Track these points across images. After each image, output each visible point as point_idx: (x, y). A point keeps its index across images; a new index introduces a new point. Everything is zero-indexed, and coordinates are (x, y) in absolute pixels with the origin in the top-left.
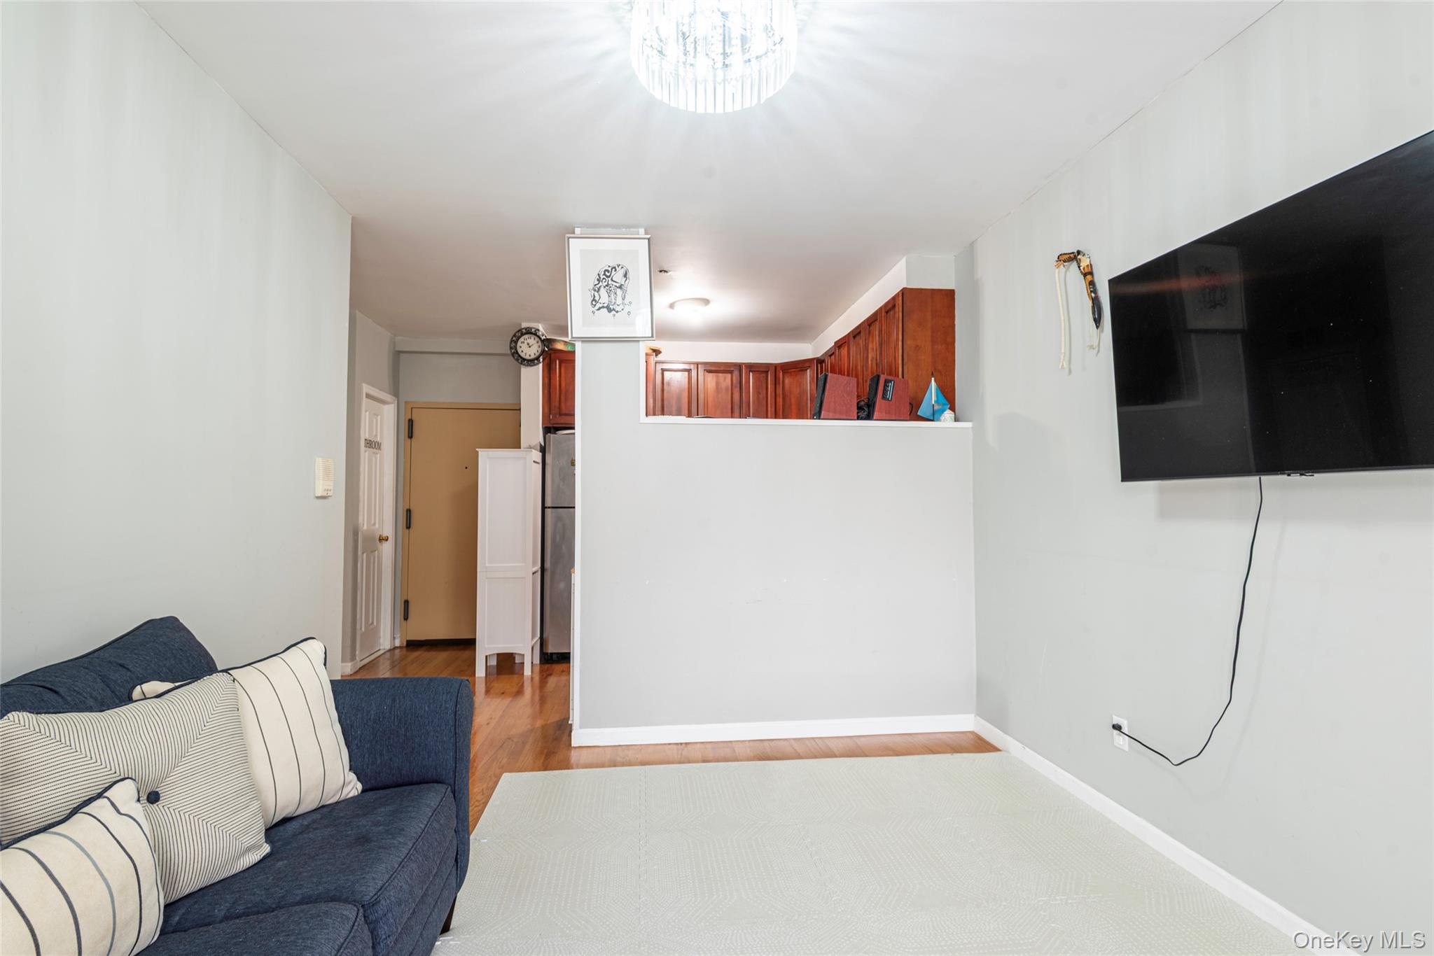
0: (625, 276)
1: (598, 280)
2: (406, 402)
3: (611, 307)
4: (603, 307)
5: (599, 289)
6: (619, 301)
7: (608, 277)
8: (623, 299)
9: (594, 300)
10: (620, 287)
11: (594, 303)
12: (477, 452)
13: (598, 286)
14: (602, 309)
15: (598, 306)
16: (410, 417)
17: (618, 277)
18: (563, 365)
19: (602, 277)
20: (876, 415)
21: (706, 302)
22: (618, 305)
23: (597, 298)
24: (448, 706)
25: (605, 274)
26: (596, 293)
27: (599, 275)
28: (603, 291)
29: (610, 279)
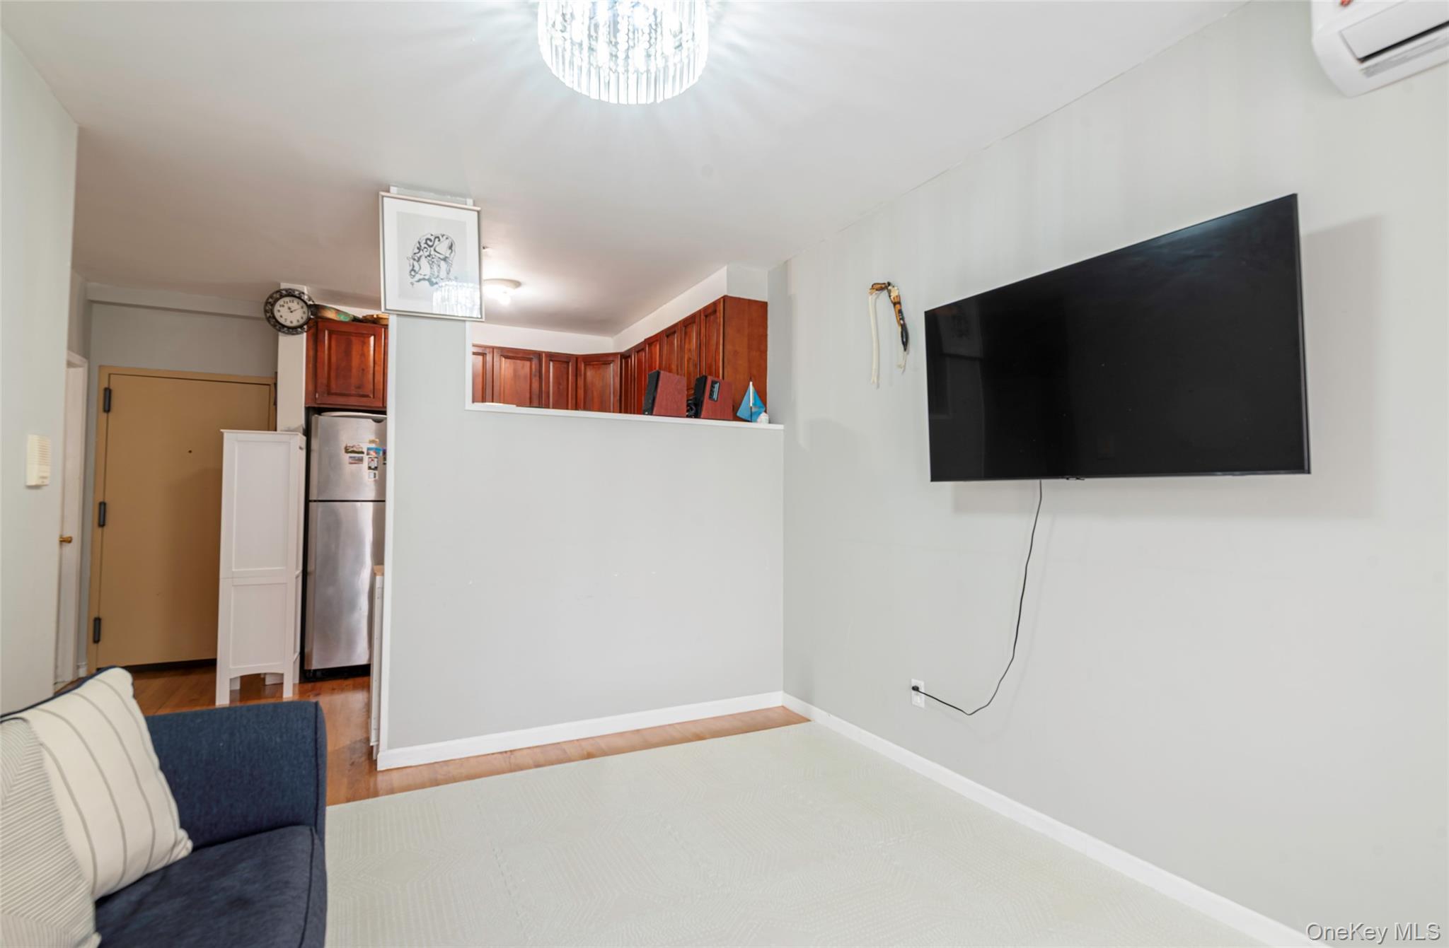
0: (451, 248)
1: (418, 248)
2: (100, 367)
3: (434, 280)
4: (424, 279)
5: (419, 259)
6: (443, 274)
7: (431, 246)
8: (448, 274)
9: (413, 270)
10: (445, 259)
11: (413, 273)
12: (222, 434)
13: (418, 255)
14: (422, 282)
15: (418, 277)
16: (106, 386)
17: (442, 247)
18: (334, 337)
19: (423, 245)
20: (704, 413)
22: (442, 279)
23: (417, 268)
24: (305, 733)
25: (426, 243)
26: (416, 263)
27: (419, 243)
28: (423, 260)
29: (432, 249)
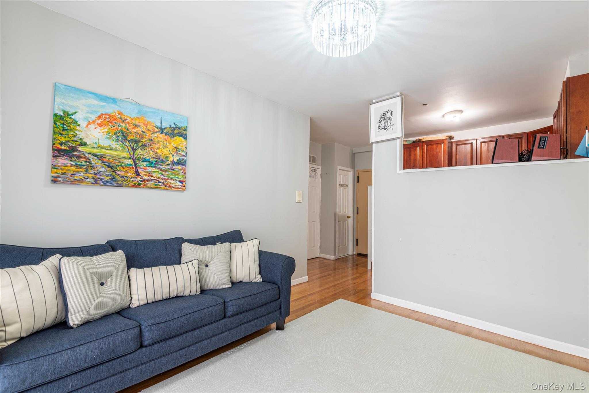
0: (391, 114)
1: (381, 118)
3: (386, 128)
4: (383, 128)
5: (381, 122)
6: (389, 124)
7: (384, 116)
8: (390, 124)
9: (379, 126)
10: (389, 119)
11: (379, 128)
13: (381, 121)
14: (382, 129)
15: (381, 128)
16: (358, 175)
17: (388, 115)
19: (382, 116)
20: (533, 158)
21: (461, 111)
22: (388, 126)
23: (380, 126)
25: (383, 115)
26: (380, 124)
27: (381, 116)
28: (382, 122)
29: (385, 117)
